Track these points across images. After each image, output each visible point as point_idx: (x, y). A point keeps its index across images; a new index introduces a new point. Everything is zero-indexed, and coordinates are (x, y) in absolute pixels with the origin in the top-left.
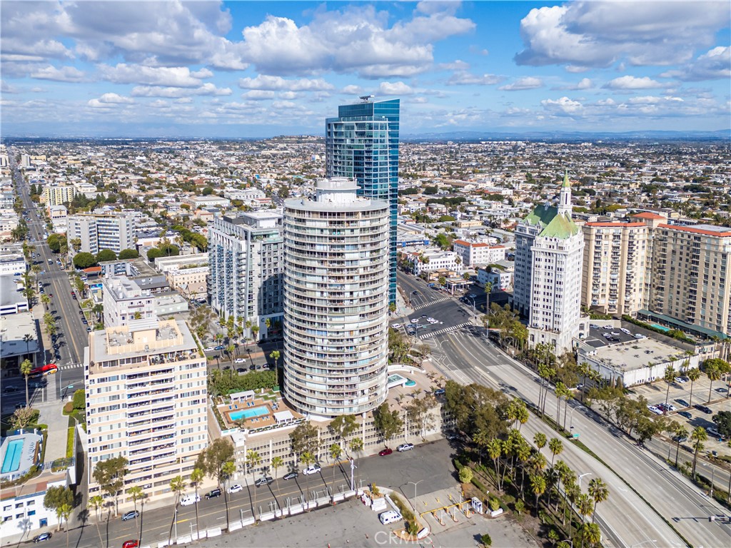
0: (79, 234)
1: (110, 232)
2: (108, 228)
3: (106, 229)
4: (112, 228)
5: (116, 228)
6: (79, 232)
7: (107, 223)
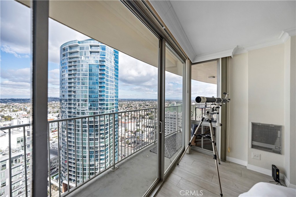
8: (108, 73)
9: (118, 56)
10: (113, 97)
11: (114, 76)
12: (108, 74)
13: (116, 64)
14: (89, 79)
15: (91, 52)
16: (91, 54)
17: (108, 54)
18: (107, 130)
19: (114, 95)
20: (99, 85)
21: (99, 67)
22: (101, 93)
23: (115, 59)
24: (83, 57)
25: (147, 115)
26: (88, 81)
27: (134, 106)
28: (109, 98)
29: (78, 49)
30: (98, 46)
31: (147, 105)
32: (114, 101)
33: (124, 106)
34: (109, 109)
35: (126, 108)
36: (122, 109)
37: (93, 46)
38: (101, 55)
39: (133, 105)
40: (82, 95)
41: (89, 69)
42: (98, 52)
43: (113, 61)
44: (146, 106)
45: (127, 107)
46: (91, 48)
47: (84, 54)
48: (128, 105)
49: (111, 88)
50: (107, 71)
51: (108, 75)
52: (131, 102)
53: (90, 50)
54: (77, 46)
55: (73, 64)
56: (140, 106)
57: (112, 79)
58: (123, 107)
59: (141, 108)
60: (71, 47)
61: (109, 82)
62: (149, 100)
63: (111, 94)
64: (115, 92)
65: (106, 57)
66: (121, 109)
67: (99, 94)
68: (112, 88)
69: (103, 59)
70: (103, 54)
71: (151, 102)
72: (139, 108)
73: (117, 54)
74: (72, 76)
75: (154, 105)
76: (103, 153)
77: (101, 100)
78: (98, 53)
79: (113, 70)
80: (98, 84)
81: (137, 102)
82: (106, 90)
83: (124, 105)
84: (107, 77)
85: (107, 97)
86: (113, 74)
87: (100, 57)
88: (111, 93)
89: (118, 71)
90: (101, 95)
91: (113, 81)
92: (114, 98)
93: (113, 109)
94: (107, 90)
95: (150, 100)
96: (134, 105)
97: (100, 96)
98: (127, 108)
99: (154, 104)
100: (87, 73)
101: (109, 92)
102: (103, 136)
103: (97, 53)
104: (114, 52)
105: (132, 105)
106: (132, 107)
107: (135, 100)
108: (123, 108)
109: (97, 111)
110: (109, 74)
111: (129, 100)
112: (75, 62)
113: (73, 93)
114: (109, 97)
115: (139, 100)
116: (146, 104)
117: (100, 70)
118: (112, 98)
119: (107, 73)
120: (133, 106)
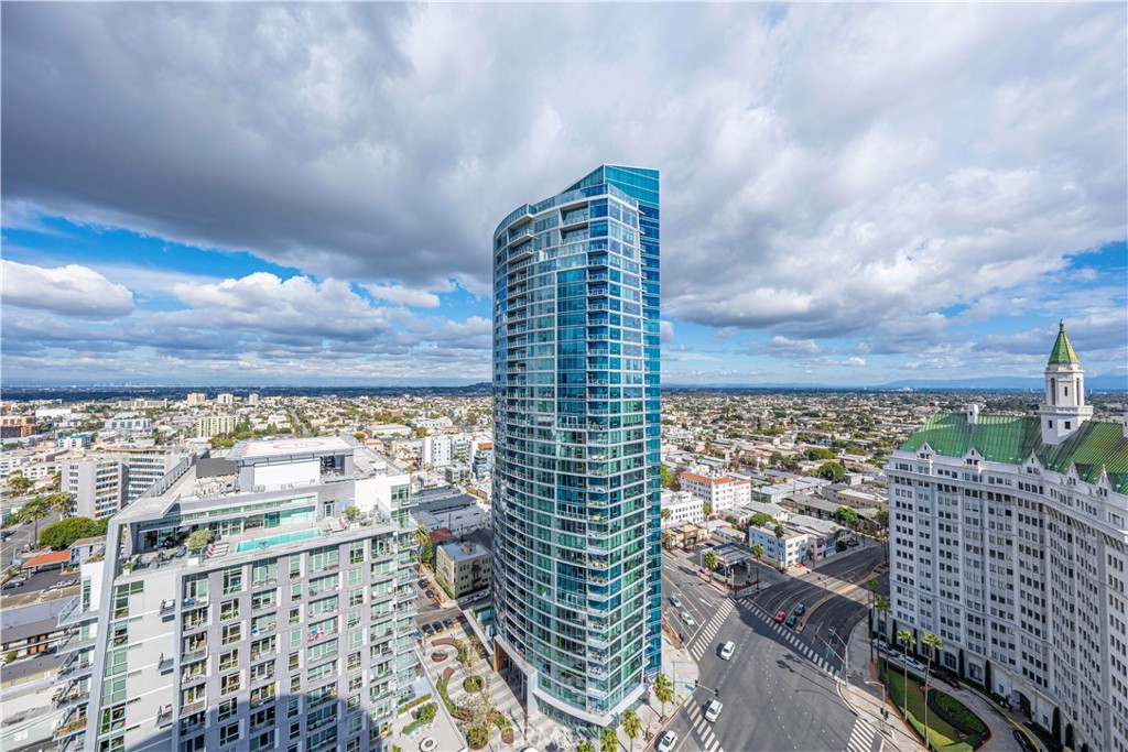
0: (75, 485)
1: (150, 477)
2: (148, 470)
3: (145, 473)
4: (154, 470)
5: (159, 470)
6: (76, 481)
7: (146, 464)
8: (617, 292)
9: (657, 225)
10: (639, 381)
11: (641, 302)
12: (619, 295)
13: (647, 255)
14: (559, 321)
15: (565, 233)
16: (564, 237)
17: (615, 227)
18: (615, 501)
19: (643, 371)
20: (588, 339)
21: (588, 276)
22: (595, 367)
23: (647, 238)
24: (541, 253)
25: (812, 456)
26: (556, 328)
27: (748, 415)
28: (623, 385)
29: (529, 233)
30: (584, 206)
31: (814, 415)
32: (641, 396)
33: (708, 415)
34: (625, 425)
35: (714, 422)
36: (699, 426)
37: (569, 211)
38: (593, 235)
39: (744, 412)
40: (539, 374)
41: (559, 289)
42: (585, 227)
43: (637, 247)
44: (806, 419)
45: (721, 418)
46: (564, 219)
47: (544, 241)
48: (726, 410)
49: (630, 346)
50: (614, 287)
51: (619, 302)
52: (737, 398)
53: (561, 225)
54: (528, 222)
55: (518, 280)
56: (778, 415)
57: (635, 313)
58: (704, 418)
59: (781, 424)
60: (513, 231)
61: (621, 327)
62: (822, 392)
63: (629, 368)
64: (646, 362)
65: (610, 237)
66: (693, 425)
67: (588, 369)
68: (635, 347)
69: (600, 247)
70: (599, 229)
71: (834, 402)
72: (771, 424)
73: (652, 220)
74: (518, 318)
75: (851, 412)
76: (600, 582)
77: (593, 390)
78: (585, 231)
79: (636, 279)
80: (585, 337)
81: (763, 401)
82: (610, 356)
83: (710, 408)
84: (615, 309)
85: (616, 378)
86: (636, 293)
87: (592, 243)
88: (628, 363)
89: (656, 282)
90: (595, 373)
91: (639, 320)
92: (640, 383)
93: (641, 423)
94: (614, 353)
95: (831, 391)
96: (749, 411)
97: (590, 378)
98: (720, 423)
99: (848, 409)
100: (553, 303)
101: (623, 363)
102: (600, 520)
103: (581, 232)
104: (640, 215)
105: (739, 411)
106: (739, 418)
107: (756, 392)
108: (704, 422)
109: (581, 427)
110: (622, 299)
111: (728, 391)
112: (523, 272)
113: (518, 370)
114: (623, 378)
115: (775, 391)
116: (805, 409)
117: (591, 285)
118: (635, 382)
119: (615, 295)
120: (746, 415)
